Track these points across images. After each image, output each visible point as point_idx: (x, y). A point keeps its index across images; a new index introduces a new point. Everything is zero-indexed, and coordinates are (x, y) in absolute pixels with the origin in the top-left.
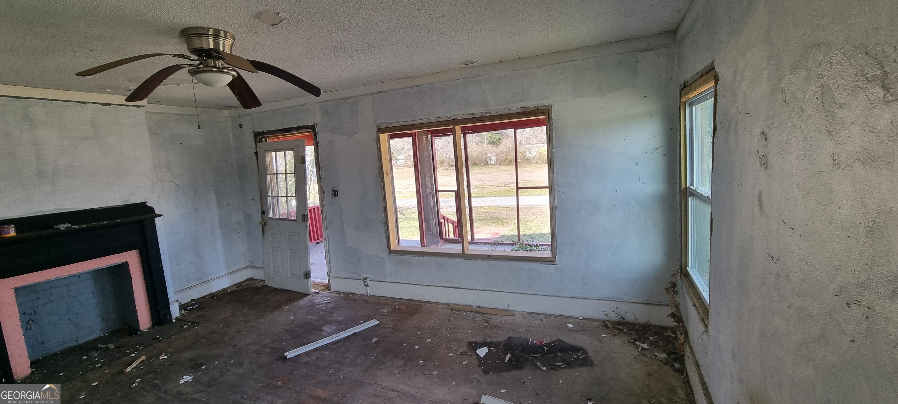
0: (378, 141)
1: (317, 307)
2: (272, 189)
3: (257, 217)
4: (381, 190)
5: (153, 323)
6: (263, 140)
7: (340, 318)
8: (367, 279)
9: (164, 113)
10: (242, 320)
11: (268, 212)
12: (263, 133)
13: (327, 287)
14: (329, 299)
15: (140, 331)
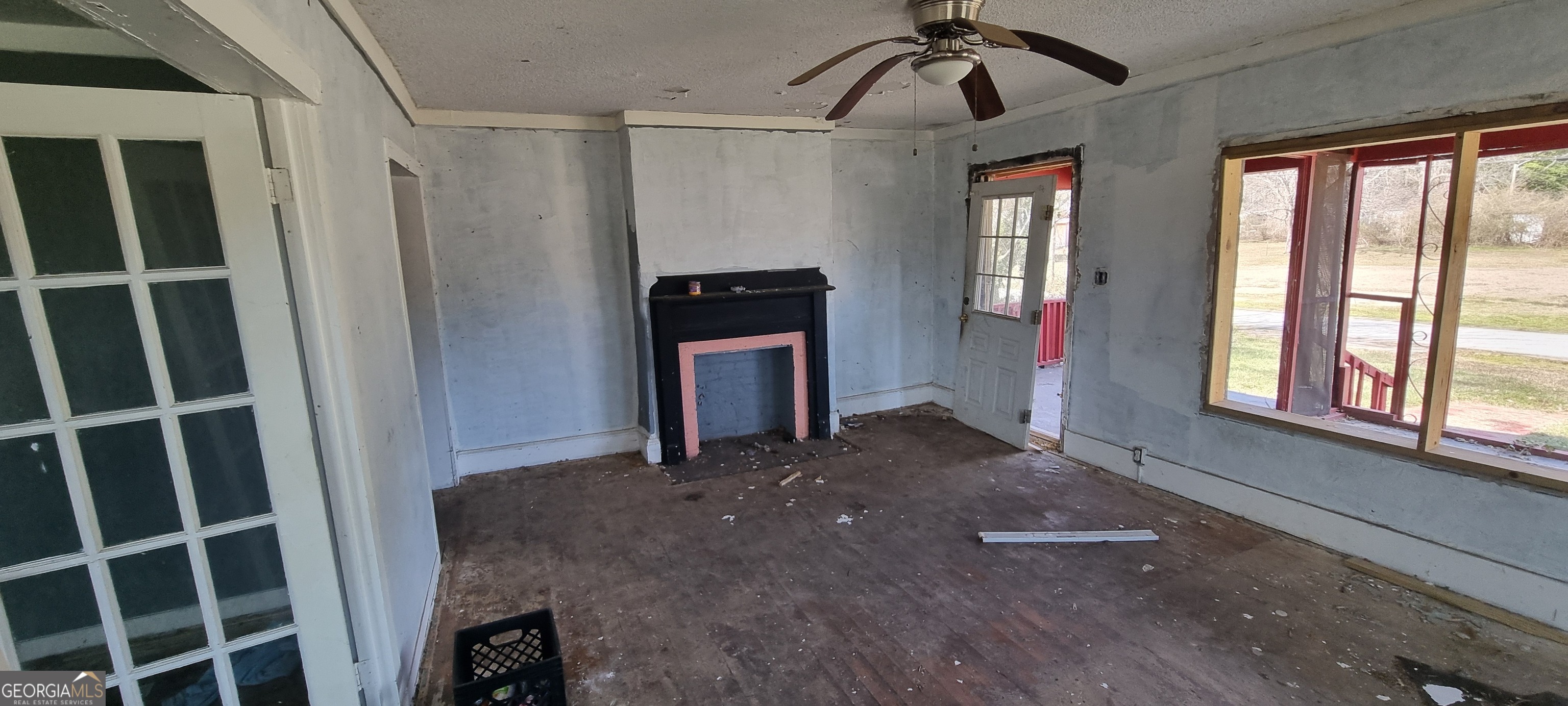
0: (1219, 175)
1: (1037, 475)
2: (984, 262)
3: (955, 307)
4: (1208, 277)
5: (809, 433)
6: (982, 178)
7: (1079, 507)
8: (1141, 450)
9: (851, 140)
10: (918, 462)
11: (973, 300)
12: (984, 166)
13: (1058, 447)
14: (1058, 467)
15: (796, 439)
